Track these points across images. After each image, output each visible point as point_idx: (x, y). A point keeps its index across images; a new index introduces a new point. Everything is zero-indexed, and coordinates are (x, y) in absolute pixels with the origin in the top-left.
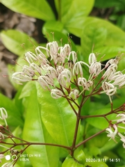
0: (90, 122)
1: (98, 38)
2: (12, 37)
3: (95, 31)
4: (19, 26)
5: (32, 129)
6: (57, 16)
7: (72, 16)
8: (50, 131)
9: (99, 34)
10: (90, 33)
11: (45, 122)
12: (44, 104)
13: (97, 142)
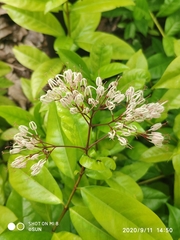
0: (101, 129)
1: (105, 55)
2: (24, 52)
3: (101, 49)
4: (28, 37)
5: (53, 137)
6: (66, 31)
7: (80, 30)
8: (69, 137)
9: (105, 51)
10: (98, 50)
11: (65, 131)
12: (63, 117)
13: (107, 145)
